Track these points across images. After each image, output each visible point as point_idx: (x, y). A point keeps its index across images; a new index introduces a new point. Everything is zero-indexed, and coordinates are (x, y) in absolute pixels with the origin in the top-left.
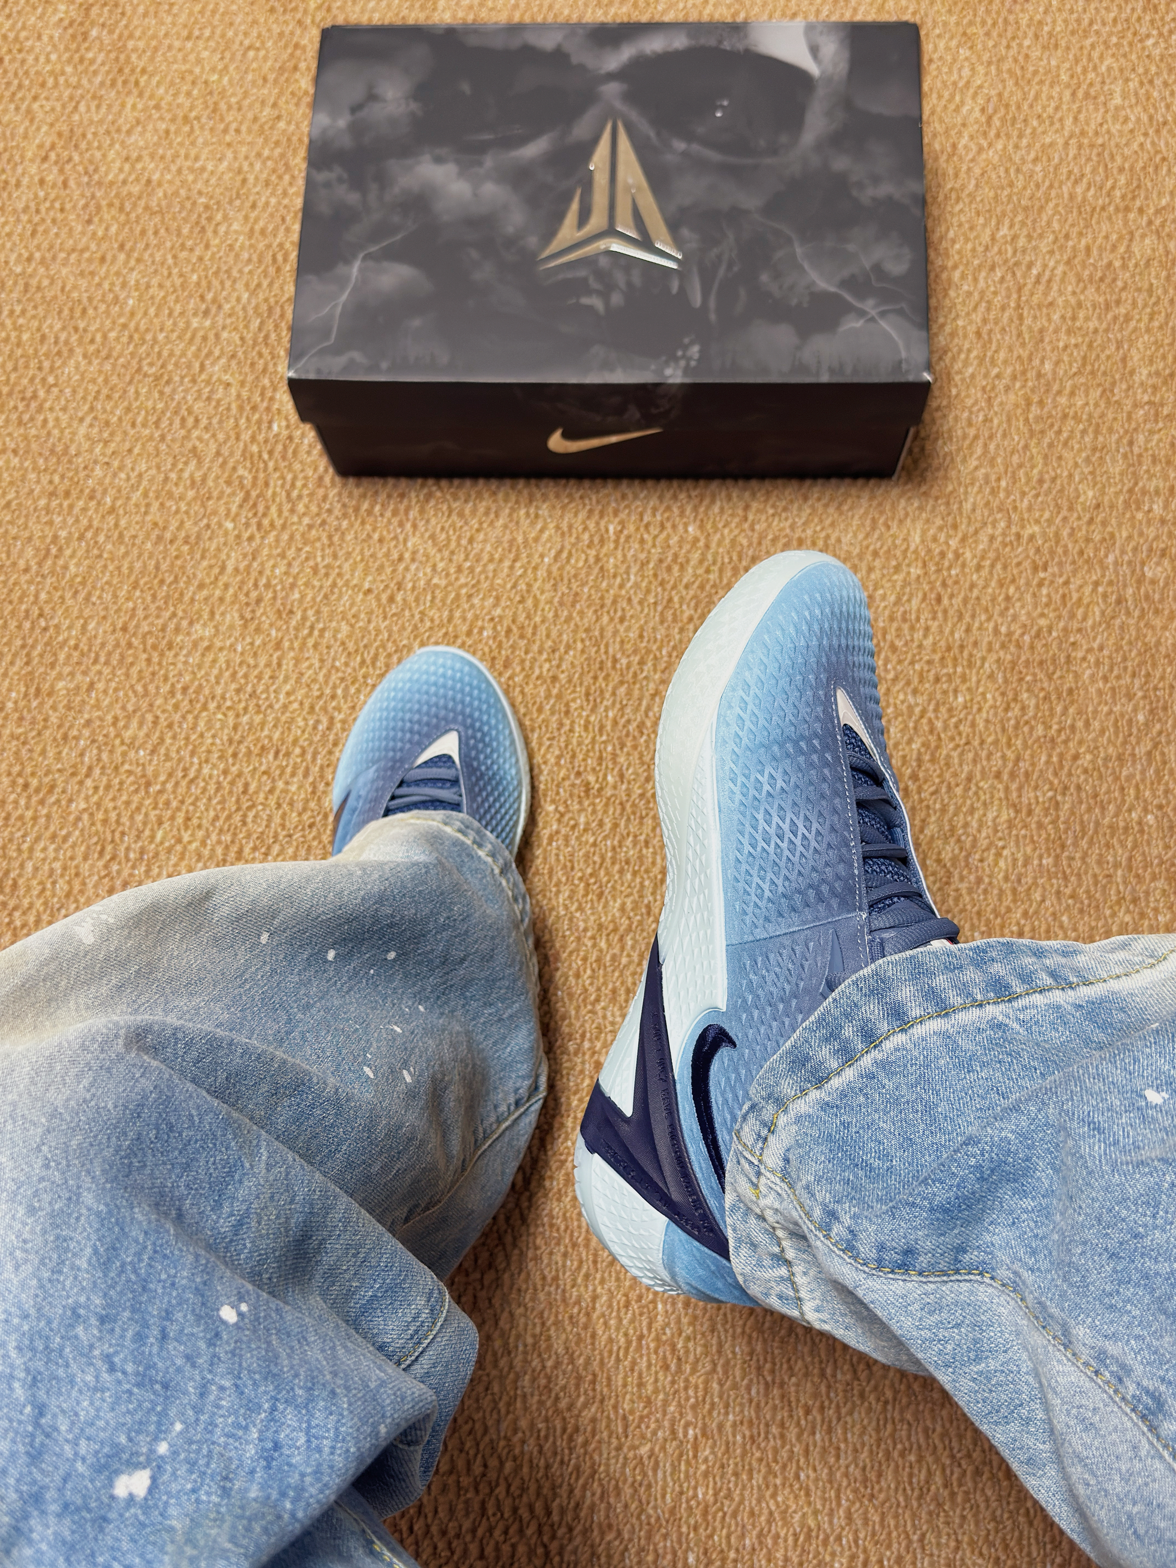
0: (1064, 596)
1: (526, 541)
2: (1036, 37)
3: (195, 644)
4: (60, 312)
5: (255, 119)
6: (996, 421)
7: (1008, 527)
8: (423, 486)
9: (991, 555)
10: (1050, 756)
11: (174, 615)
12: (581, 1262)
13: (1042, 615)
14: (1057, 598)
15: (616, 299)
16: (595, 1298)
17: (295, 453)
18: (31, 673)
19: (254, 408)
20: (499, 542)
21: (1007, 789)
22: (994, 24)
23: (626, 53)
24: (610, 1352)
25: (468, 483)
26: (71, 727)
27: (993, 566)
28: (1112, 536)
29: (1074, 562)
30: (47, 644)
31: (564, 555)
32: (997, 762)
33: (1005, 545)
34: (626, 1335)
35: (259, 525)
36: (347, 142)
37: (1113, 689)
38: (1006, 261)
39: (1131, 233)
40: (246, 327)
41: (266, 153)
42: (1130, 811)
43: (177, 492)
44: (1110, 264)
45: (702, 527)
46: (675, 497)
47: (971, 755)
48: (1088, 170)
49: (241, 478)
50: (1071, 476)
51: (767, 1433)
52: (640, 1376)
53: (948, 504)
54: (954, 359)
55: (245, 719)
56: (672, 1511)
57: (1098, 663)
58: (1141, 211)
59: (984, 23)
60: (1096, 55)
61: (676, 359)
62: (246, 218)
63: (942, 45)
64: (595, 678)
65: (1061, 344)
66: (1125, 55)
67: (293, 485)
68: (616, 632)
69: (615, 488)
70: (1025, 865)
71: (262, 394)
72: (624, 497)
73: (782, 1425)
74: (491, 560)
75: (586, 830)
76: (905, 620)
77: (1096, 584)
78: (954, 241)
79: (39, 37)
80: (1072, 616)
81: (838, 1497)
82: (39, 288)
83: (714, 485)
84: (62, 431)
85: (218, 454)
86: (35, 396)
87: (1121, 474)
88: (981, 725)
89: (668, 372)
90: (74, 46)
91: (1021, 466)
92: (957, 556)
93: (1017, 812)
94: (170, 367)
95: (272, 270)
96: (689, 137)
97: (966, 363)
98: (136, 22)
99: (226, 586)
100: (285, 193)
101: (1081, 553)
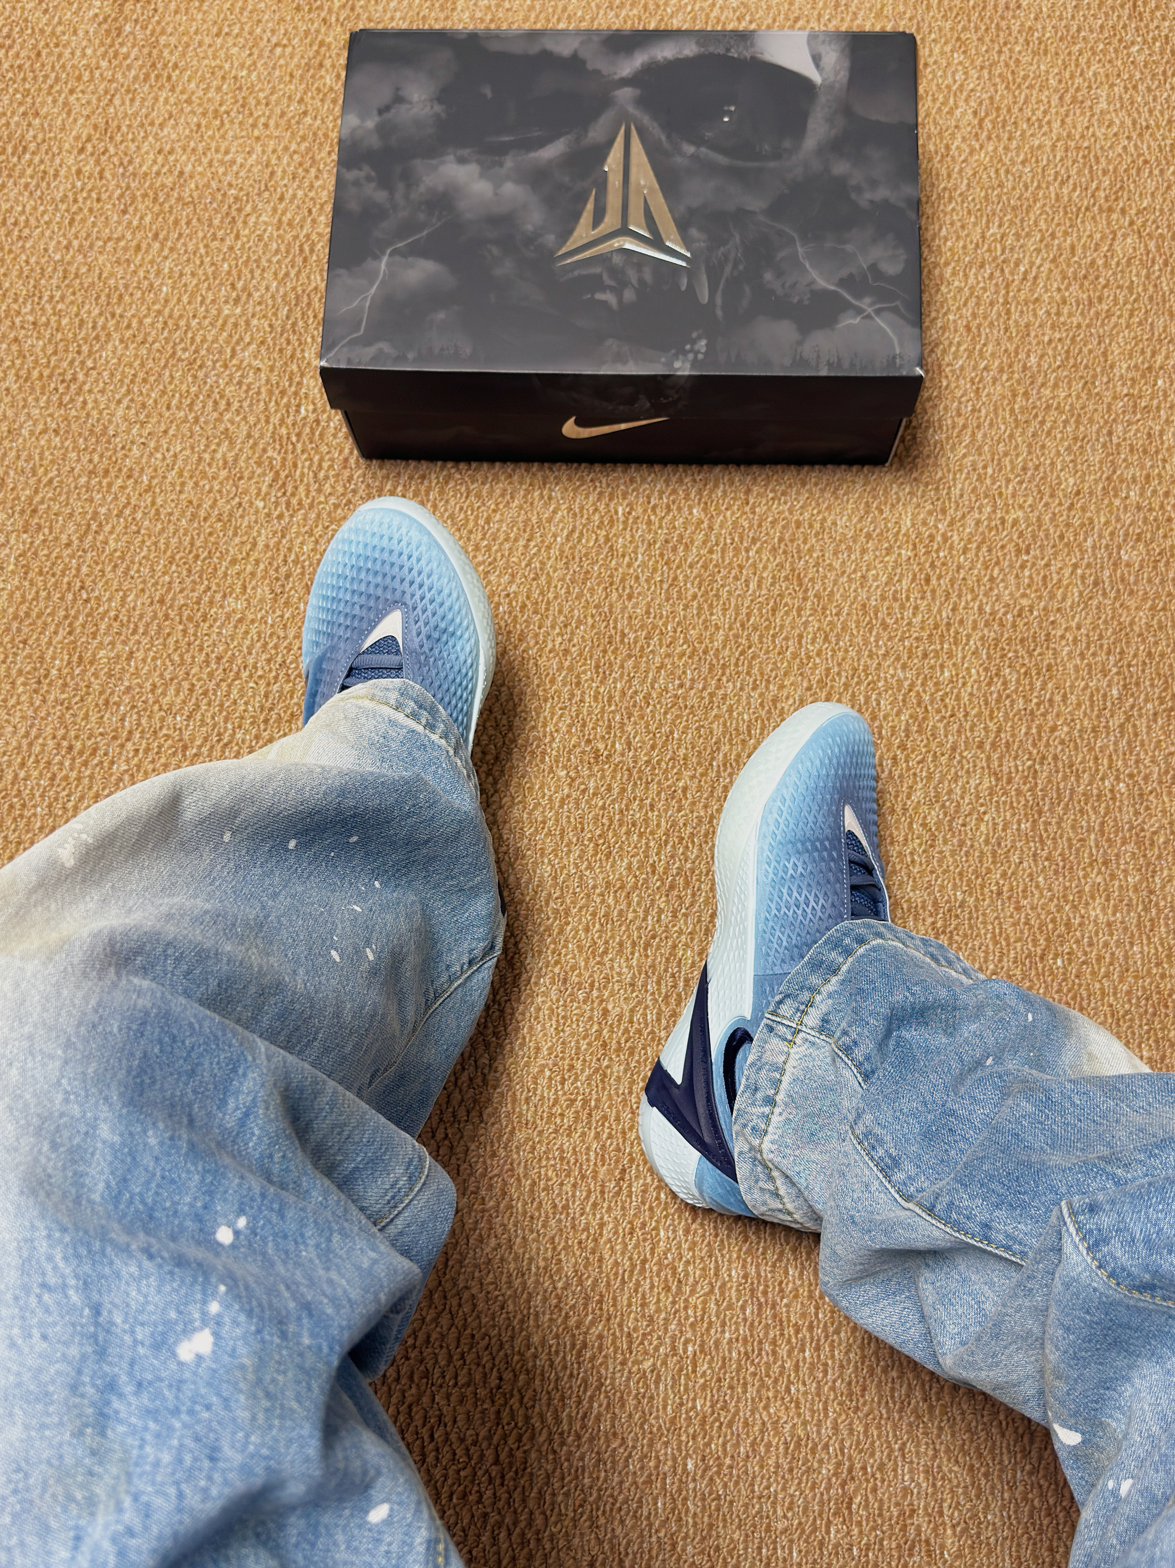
0: (1045, 577)
1: (540, 521)
2: (1027, 43)
3: (228, 617)
4: (97, 299)
5: (283, 114)
6: (984, 411)
7: (994, 512)
8: (442, 469)
9: (977, 538)
10: (1029, 728)
11: (209, 588)
12: (589, 1192)
13: (1024, 595)
14: (1038, 579)
15: (629, 295)
16: (602, 1225)
17: (321, 435)
18: (74, 642)
19: (283, 393)
20: (514, 522)
21: (989, 758)
22: (987, 29)
23: (639, 60)
24: (616, 1274)
25: (485, 466)
26: (112, 693)
27: (978, 548)
28: (1091, 521)
29: (1054, 546)
30: (87, 616)
31: (576, 535)
32: (979, 732)
33: (991, 530)
34: (630, 1259)
35: (288, 504)
36: (375, 142)
37: (1089, 665)
38: (995, 259)
39: (1114, 233)
40: (275, 315)
41: (293, 147)
42: (1102, 779)
43: (210, 472)
44: (1093, 262)
45: (705, 510)
46: (680, 481)
47: (956, 726)
48: (1073, 172)
49: (271, 459)
50: (1052, 464)
51: (760, 1350)
52: (644, 1297)
53: (937, 489)
54: (944, 351)
55: (276, 687)
56: (673, 1421)
57: (1075, 641)
58: (1123, 211)
59: (977, 29)
60: (1083, 60)
61: (685, 353)
62: (275, 210)
63: (937, 50)
64: (605, 651)
65: (1046, 339)
66: (1110, 61)
67: (320, 466)
68: (624, 608)
69: (625, 471)
70: (1004, 830)
71: (291, 379)
72: (632, 481)
73: (774, 1343)
74: (507, 539)
75: (594, 794)
76: (895, 599)
77: (1075, 566)
78: (946, 239)
79: (75, 32)
80: (1052, 596)
81: (826, 1409)
82: (77, 275)
83: (717, 470)
84: (101, 413)
85: (249, 436)
86: (74, 379)
87: (1101, 462)
88: (966, 698)
89: (677, 364)
90: (109, 41)
91: (1006, 454)
92: (945, 539)
93: (997, 780)
94: (203, 352)
95: (299, 260)
96: (698, 141)
97: (956, 357)
98: (167, 19)
99: (257, 562)
100: (311, 186)
101: (1061, 537)
